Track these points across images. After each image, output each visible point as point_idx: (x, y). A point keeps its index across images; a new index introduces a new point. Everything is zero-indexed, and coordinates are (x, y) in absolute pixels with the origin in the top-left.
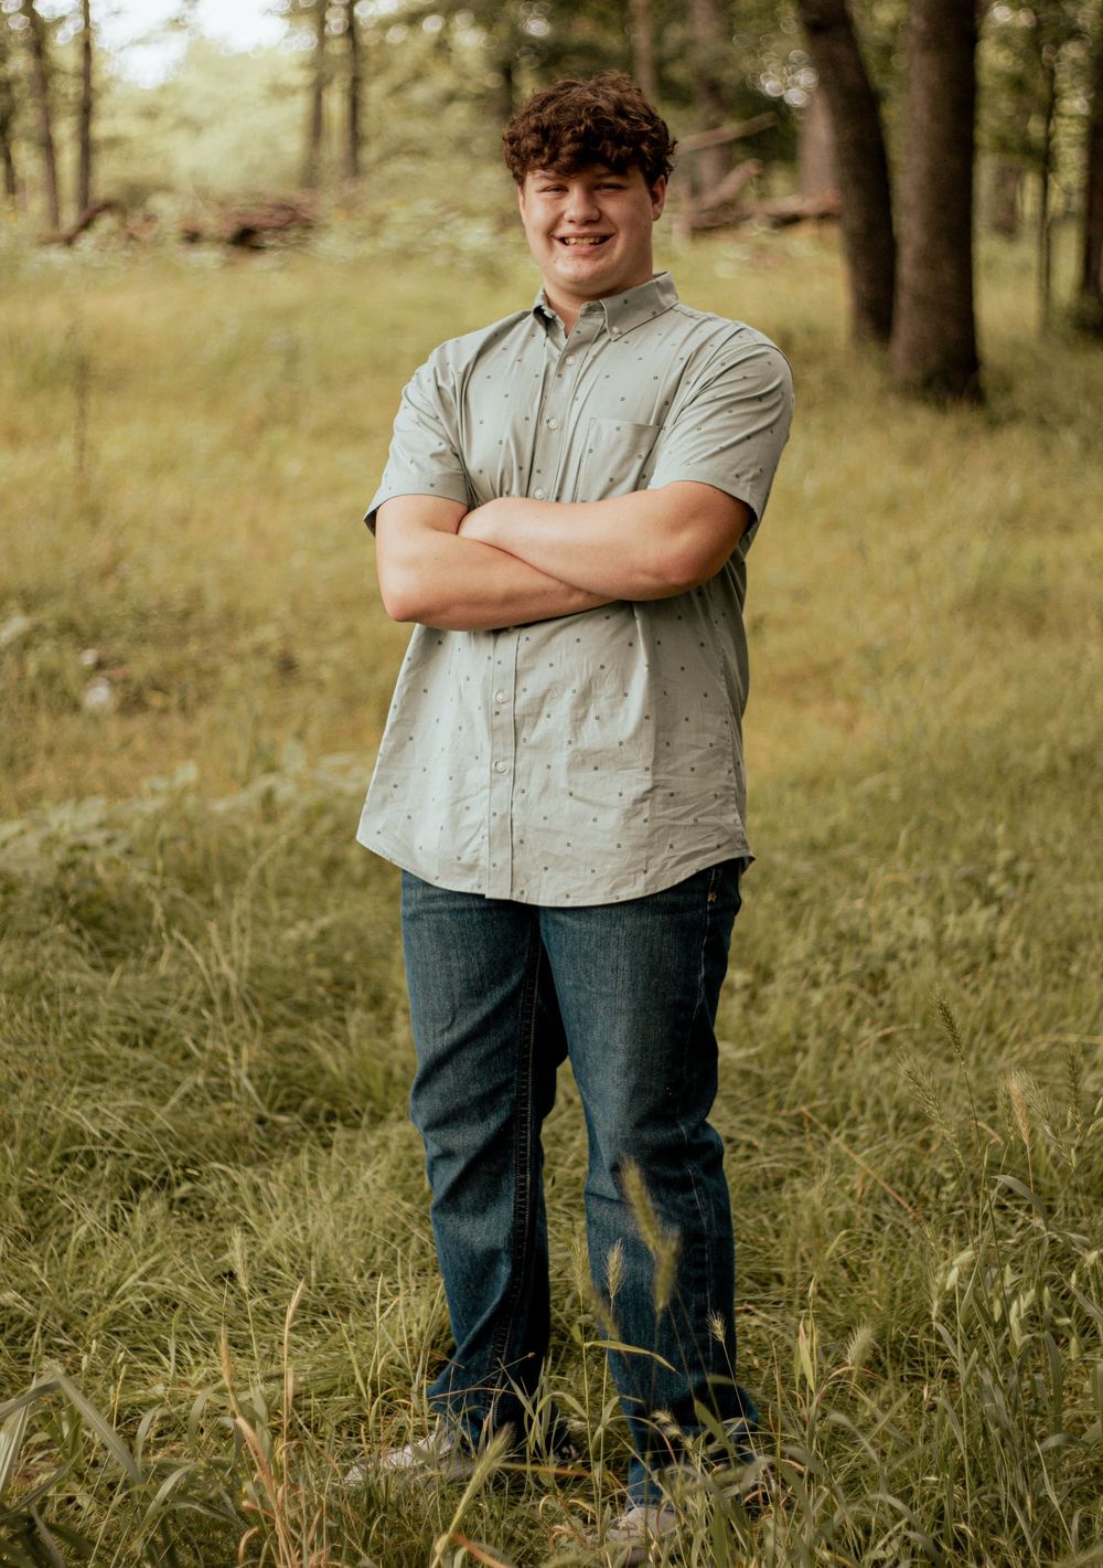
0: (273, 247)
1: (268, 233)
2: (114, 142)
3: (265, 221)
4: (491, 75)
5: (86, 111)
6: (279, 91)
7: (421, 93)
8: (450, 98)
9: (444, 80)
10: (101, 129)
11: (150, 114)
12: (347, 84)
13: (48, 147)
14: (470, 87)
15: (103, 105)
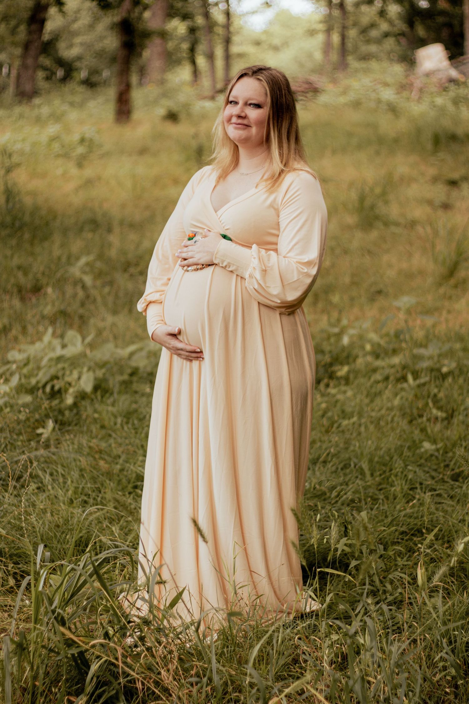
0: (301, 100)
1: (299, 93)
2: (241, 56)
3: (299, 89)
4: (405, 25)
5: (228, 41)
6: (312, 33)
7: (374, 33)
8: (386, 35)
9: (384, 27)
10: (235, 49)
11: (258, 43)
12: (340, 30)
13: (211, 57)
14: (396, 30)
15: (236, 39)
